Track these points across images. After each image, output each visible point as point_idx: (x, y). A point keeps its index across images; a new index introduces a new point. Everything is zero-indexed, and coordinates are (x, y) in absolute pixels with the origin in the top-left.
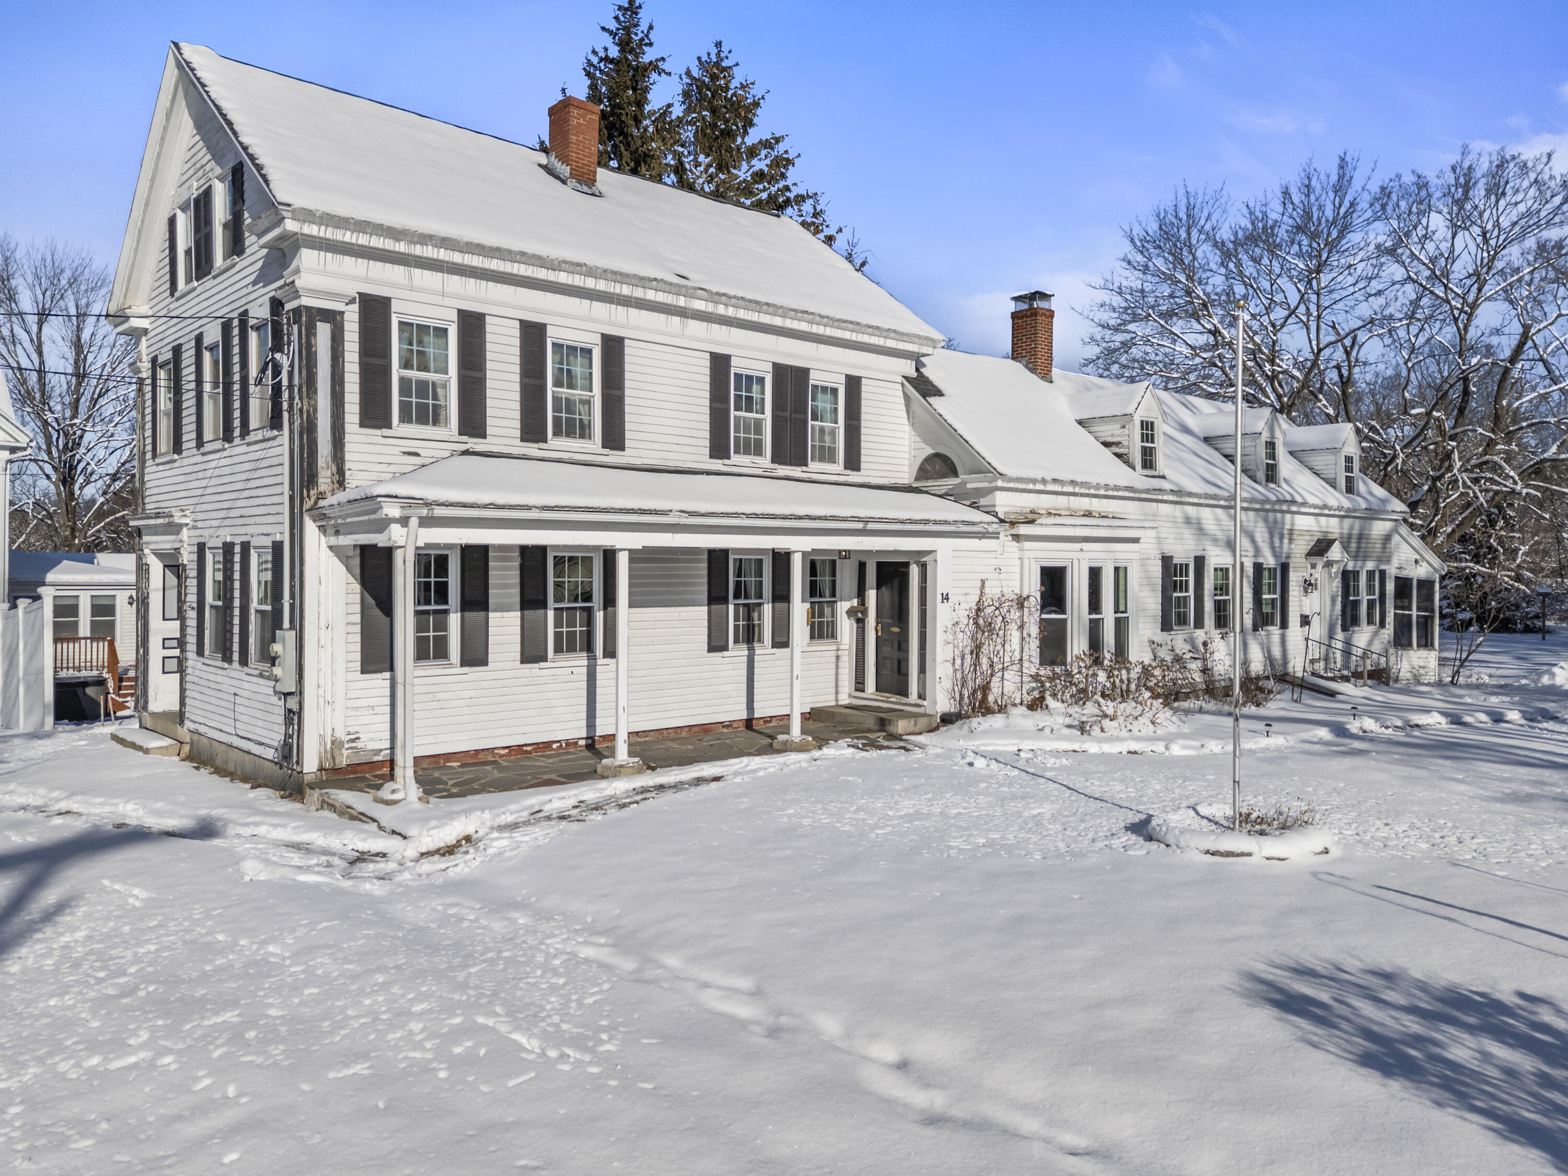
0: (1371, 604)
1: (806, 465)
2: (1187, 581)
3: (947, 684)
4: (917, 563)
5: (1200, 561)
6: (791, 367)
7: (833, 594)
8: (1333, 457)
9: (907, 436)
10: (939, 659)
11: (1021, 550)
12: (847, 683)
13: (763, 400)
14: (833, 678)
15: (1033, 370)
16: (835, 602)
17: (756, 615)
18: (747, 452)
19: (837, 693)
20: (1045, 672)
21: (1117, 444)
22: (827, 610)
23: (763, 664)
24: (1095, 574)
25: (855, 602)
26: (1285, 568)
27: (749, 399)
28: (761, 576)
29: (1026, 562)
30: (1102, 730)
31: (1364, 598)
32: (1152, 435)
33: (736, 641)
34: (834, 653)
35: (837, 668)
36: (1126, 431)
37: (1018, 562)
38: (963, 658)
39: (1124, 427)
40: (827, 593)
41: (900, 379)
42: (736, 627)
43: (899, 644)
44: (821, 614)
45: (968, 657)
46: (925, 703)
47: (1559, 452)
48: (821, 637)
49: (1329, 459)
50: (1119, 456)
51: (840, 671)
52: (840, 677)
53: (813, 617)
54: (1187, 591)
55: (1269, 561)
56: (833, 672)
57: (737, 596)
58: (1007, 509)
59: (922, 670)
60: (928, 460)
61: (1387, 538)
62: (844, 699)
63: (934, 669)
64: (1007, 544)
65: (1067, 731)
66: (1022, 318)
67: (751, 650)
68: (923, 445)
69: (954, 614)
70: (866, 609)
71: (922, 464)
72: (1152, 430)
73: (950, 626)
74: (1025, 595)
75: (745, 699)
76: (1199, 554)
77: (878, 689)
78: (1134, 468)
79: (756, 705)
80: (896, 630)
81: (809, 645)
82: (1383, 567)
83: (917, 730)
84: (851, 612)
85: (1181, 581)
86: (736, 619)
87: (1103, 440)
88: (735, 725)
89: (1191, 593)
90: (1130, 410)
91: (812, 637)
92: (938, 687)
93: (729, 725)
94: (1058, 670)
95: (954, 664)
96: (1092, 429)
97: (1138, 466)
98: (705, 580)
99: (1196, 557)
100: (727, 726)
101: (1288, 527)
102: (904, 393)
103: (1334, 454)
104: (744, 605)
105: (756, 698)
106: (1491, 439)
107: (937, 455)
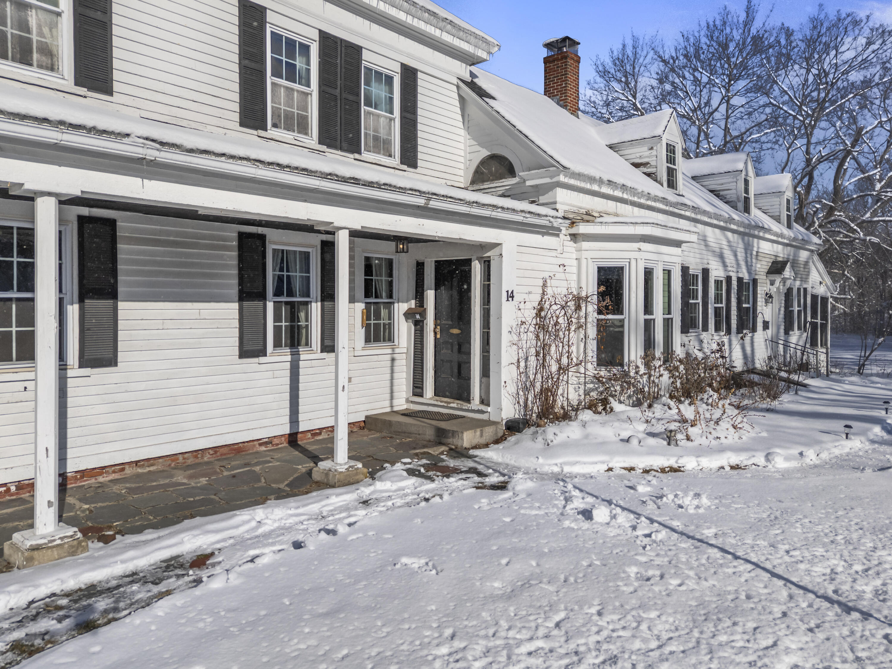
0: (799, 312)
1: (360, 153)
2: (697, 290)
3: (512, 388)
4: (479, 259)
5: (706, 272)
6: (342, 40)
7: (390, 296)
8: (778, 199)
9: (462, 139)
10: (505, 360)
11: (579, 250)
12: (404, 388)
13: (308, 71)
14: (388, 383)
15: (564, 107)
16: (394, 303)
17: (302, 315)
18: (289, 128)
19: (392, 398)
20: (603, 372)
21: (645, 164)
22: (384, 312)
23: (311, 371)
24: (648, 274)
25: (413, 304)
26: (755, 281)
27: (291, 67)
28: (308, 271)
29: (584, 262)
30: (688, 438)
31: (796, 309)
32: (674, 158)
33: (277, 344)
34: (389, 357)
35: (392, 372)
36: (654, 152)
37: (575, 263)
38: (526, 359)
39: (652, 148)
40: (384, 294)
41: (455, 81)
42: (277, 330)
43: (460, 346)
44: (378, 316)
45: (532, 360)
46: (489, 409)
47: (872, 216)
48: (377, 339)
49: (775, 200)
50: (649, 175)
51: (396, 375)
52: (396, 382)
53: (369, 318)
54: (697, 299)
55: (746, 277)
56: (388, 376)
57: (278, 293)
58: (567, 208)
59: (485, 372)
60: (484, 162)
61: (806, 263)
62: (401, 404)
63: (499, 373)
64: (566, 243)
65: (652, 441)
66: (554, 61)
67: (296, 355)
68: (478, 148)
69: (519, 314)
70: (425, 310)
71: (478, 167)
72: (674, 153)
73: (515, 326)
74: (584, 294)
75: (287, 411)
76: (706, 266)
77: (437, 393)
78: (662, 185)
79: (301, 417)
80: (456, 331)
81: (364, 349)
82: (805, 286)
83: (483, 441)
84: (408, 315)
85: (693, 289)
86: (277, 318)
87: (632, 161)
88: (276, 441)
89: (700, 300)
90: (659, 131)
91: (368, 340)
92: (503, 391)
93: (269, 441)
94: (615, 370)
95: (518, 367)
96: (621, 153)
97: (665, 184)
98: (235, 272)
99: (703, 269)
100: (266, 443)
101: (755, 249)
102: (460, 96)
103: (779, 197)
104: (287, 303)
105: (301, 408)
106: (831, 206)
107: (493, 157)
